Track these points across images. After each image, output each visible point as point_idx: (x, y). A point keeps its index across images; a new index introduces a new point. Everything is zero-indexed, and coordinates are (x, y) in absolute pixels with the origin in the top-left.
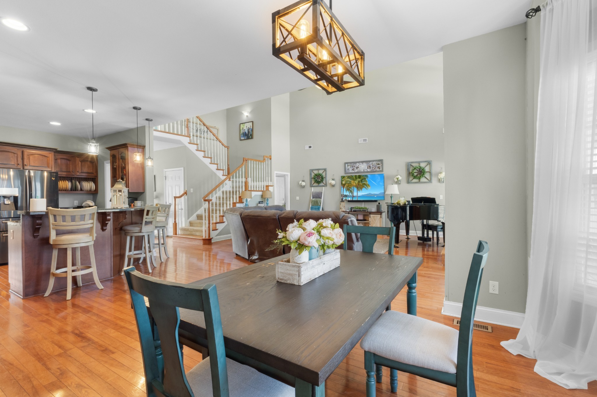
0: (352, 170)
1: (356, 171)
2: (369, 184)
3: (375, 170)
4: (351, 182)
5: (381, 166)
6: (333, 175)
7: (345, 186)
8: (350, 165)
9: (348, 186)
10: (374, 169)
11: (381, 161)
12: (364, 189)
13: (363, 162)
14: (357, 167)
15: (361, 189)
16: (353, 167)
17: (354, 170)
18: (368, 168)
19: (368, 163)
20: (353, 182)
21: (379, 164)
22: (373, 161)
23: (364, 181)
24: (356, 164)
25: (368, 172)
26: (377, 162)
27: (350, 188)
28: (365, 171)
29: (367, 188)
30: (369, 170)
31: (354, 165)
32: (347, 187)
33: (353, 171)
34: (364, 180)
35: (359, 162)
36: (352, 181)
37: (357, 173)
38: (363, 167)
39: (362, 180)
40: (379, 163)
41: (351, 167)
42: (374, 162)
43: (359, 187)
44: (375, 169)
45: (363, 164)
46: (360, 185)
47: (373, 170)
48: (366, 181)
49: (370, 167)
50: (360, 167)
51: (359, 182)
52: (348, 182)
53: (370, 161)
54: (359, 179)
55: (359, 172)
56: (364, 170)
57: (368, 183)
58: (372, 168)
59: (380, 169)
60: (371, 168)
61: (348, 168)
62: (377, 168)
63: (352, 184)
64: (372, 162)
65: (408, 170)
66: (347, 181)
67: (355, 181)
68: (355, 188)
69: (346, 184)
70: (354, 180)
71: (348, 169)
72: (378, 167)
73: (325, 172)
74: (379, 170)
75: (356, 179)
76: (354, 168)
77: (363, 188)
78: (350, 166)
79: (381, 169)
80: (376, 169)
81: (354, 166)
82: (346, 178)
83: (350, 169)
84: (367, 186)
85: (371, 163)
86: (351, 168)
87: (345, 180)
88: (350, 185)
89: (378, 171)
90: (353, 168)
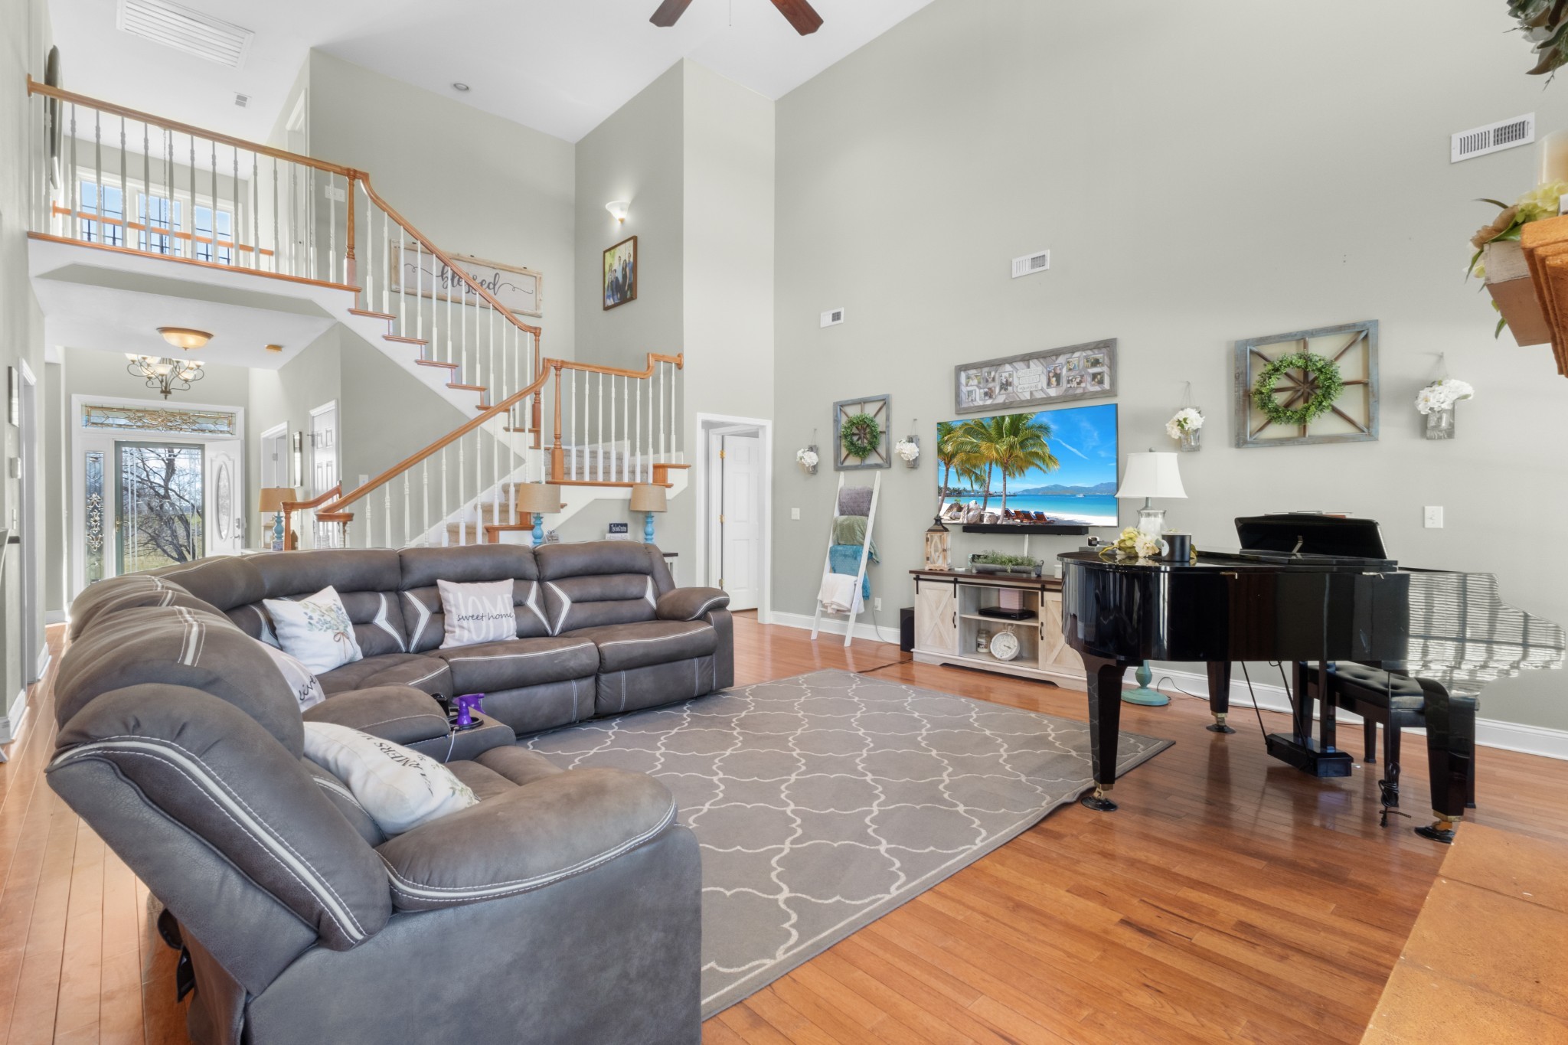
0: (986, 394)
1: (1001, 399)
2: (1055, 455)
3: (1079, 391)
4: (977, 446)
5: (1105, 369)
6: (915, 420)
7: (956, 460)
8: (976, 376)
9: (968, 460)
10: (1074, 384)
11: (1108, 346)
12: (1031, 471)
13: (1026, 358)
14: (1004, 381)
15: (1021, 470)
16: (987, 381)
17: (991, 397)
18: (1049, 384)
19: (1049, 359)
20: (988, 448)
21: (1096, 363)
22: (1073, 350)
23: (1034, 445)
24: (1001, 369)
25: (1049, 401)
26: (1089, 353)
27: (975, 466)
28: (1039, 395)
29: (1044, 467)
30: (1053, 392)
31: (993, 374)
32: (963, 462)
33: (989, 402)
34: (1031, 442)
35: (1011, 361)
36: (984, 445)
37: (1005, 406)
38: (1029, 381)
39: (1027, 439)
40: (1099, 356)
41: (979, 383)
42: (1077, 354)
43: (1012, 465)
44: (1079, 383)
45: (1029, 367)
46: (1017, 456)
47: (1071, 392)
48: (1042, 445)
49: (1058, 377)
50: (1016, 382)
51: (1011, 447)
52: (968, 448)
53: (1057, 353)
54: (1012, 439)
55: (1012, 403)
56: (1031, 393)
57: (1048, 450)
58: (1069, 382)
59: (1101, 382)
60: (1064, 380)
61: (969, 388)
62: (1089, 379)
63: (983, 455)
64: (1068, 356)
65: (1240, 377)
66: (962, 443)
67: (997, 443)
68: (994, 466)
69: (957, 453)
70: (991, 441)
71: (970, 393)
72: (1094, 376)
73: (884, 409)
74: (1097, 388)
75: (1001, 436)
76: (991, 385)
77: (1027, 468)
78: (975, 382)
79: (1107, 385)
80: (1083, 385)
81: (994, 380)
82: (960, 433)
83: (978, 390)
84: (1044, 461)
85: (1062, 359)
86: (981, 386)
87: (956, 441)
88: (976, 458)
89: (1094, 395)
90: (990, 389)
